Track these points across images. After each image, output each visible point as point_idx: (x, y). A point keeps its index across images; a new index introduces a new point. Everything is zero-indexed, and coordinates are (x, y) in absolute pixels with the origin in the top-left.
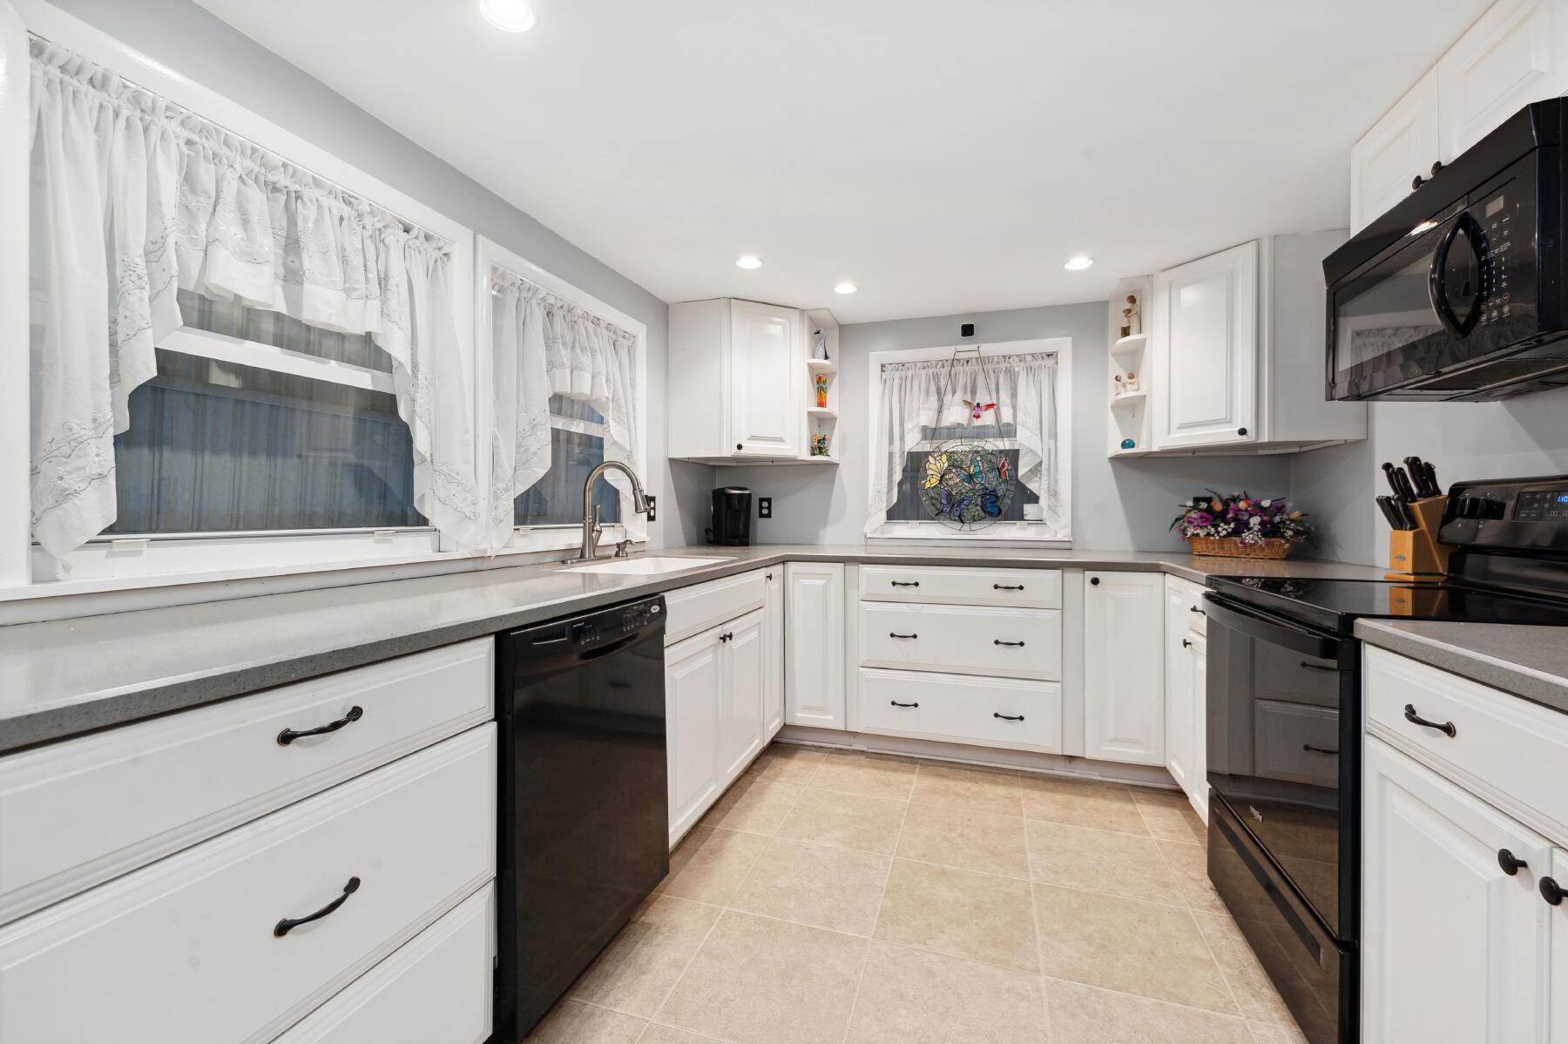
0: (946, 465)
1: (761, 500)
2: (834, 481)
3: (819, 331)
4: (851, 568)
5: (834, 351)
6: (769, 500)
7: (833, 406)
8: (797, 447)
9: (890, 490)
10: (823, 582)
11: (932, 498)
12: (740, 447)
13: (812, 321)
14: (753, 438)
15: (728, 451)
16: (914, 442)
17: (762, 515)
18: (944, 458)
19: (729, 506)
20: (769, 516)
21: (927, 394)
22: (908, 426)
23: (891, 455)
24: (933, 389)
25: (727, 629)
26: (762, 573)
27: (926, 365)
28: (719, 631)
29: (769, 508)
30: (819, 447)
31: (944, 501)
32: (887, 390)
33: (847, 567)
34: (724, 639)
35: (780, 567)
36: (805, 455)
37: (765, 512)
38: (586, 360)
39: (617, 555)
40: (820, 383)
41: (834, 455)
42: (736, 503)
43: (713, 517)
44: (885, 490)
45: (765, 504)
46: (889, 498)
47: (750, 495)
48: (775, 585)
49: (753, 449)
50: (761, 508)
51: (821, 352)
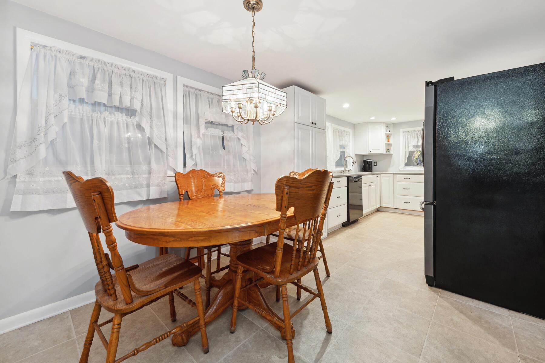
0: (419, 154)
1: (374, 162)
2: (391, 158)
3: (388, 126)
4: (395, 176)
5: (391, 130)
6: (376, 162)
7: (391, 142)
8: (383, 151)
9: (405, 159)
10: (388, 178)
11: (416, 161)
12: (370, 152)
13: (386, 124)
14: (373, 150)
15: (368, 152)
16: (411, 148)
17: (374, 165)
18: (419, 152)
19: (367, 163)
20: (376, 165)
21: (415, 138)
22: (410, 145)
23: (405, 152)
24: (416, 136)
25: (370, 184)
26: (376, 176)
27: (414, 131)
28: (369, 184)
29: (376, 164)
30: (388, 150)
31: (419, 162)
32: (404, 138)
33: (394, 175)
34: (370, 185)
35: (379, 175)
36: (385, 153)
37: (375, 165)
38: (344, 139)
39: (348, 172)
40: (388, 137)
41: (391, 152)
42: (369, 163)
43: (364, 166)
44: (404, 159)
45: (375, 163)
46: (405, 161)
47: (372, 161)
48: (378, 178)
49: (373, 152)
50: (374, 164)
51: (388, 131)
